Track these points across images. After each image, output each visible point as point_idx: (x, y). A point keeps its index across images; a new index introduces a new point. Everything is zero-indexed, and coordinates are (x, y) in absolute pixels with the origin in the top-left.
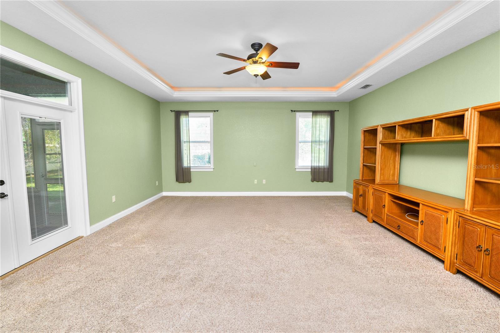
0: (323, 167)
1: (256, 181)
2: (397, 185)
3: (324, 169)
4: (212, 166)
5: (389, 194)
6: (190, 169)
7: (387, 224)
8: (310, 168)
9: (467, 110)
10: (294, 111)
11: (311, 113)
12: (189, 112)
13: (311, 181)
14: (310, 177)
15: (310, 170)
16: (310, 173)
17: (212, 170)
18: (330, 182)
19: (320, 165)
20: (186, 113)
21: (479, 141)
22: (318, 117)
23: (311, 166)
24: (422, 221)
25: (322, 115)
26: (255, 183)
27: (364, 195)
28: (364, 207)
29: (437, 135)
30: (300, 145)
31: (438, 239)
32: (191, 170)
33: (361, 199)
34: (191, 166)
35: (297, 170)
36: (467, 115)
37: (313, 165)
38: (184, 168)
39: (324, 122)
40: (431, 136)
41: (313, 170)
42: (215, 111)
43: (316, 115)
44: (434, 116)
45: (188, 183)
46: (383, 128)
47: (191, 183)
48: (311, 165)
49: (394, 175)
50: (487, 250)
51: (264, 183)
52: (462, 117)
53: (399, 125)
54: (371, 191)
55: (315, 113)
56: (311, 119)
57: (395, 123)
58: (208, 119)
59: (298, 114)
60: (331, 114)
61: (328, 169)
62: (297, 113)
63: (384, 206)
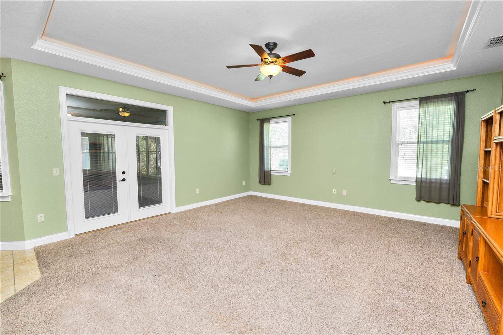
0: (439, 181)
4: (289, 171)
6: (270, 172)
8: (415, 181)
10: (389, 102)
11: (417, 102)
12: (271, 119)
13: (416, 200)
14: (414, 194)
17: (289, 175)
18: (453, 205)
20: (268, 120)
23: (417, 178)
26: (334, 193)
32: (272, 174)
34: (271, 170)
35: (392, 182)
37: (419, 176)
38: (265, 171)
41: (419, 184)
42: (293, 115)
45: (268, 185)
47: (270, 186)
48: (415, 176)
51: (344, 194)
56: (418, 110)
58: (287, 124)
59: (395, 105)
61: (449, 183)
62: (393, 104)
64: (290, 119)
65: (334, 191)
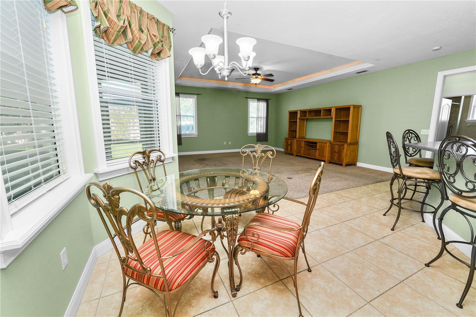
1: (225, 142)
2: (305, 138)
3: (264, 134)
5: (304, 141)
7: (303, 154)
9: (332, 107)
11: (257, 100)
15: (256, 135)
16: (256, 137)
17: (196, 136)
19: (261, 132)
21: (335, 119)
22: (260, 102)
23: (257, 133)
24: (318, 149)
25: (262, 101)
27: (291, 145)
28: (291, 150)
29: (323, 116)
30: (250, 119)
31: (323, 154)
32: (182, 136)
33: (289, 147)
35: (249, 135)
36: (332, 109)
39: (263, 105)
40: (321, 116)
43: (259, 101)
44: (322, 108)
46: (300, 112)
49: (303, 134)
50: (337, 152)
52: (331, 110)
53: (308, 111)
54: (295, 141)
55: (259, 100)
56: (257, 103)
57: (306, 110)
59: (249, 100)
60: (267, 101)
63: (302, 147)
64: (196, 96)
65: (225, 143)
